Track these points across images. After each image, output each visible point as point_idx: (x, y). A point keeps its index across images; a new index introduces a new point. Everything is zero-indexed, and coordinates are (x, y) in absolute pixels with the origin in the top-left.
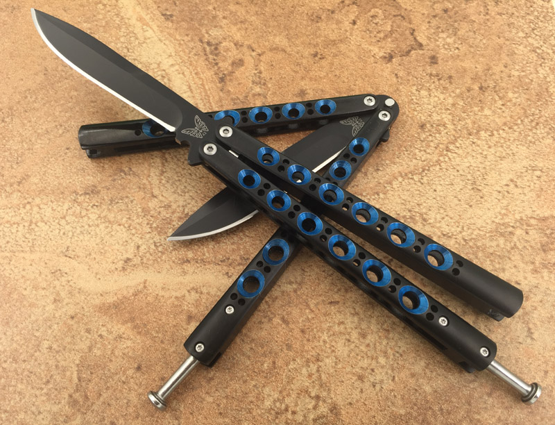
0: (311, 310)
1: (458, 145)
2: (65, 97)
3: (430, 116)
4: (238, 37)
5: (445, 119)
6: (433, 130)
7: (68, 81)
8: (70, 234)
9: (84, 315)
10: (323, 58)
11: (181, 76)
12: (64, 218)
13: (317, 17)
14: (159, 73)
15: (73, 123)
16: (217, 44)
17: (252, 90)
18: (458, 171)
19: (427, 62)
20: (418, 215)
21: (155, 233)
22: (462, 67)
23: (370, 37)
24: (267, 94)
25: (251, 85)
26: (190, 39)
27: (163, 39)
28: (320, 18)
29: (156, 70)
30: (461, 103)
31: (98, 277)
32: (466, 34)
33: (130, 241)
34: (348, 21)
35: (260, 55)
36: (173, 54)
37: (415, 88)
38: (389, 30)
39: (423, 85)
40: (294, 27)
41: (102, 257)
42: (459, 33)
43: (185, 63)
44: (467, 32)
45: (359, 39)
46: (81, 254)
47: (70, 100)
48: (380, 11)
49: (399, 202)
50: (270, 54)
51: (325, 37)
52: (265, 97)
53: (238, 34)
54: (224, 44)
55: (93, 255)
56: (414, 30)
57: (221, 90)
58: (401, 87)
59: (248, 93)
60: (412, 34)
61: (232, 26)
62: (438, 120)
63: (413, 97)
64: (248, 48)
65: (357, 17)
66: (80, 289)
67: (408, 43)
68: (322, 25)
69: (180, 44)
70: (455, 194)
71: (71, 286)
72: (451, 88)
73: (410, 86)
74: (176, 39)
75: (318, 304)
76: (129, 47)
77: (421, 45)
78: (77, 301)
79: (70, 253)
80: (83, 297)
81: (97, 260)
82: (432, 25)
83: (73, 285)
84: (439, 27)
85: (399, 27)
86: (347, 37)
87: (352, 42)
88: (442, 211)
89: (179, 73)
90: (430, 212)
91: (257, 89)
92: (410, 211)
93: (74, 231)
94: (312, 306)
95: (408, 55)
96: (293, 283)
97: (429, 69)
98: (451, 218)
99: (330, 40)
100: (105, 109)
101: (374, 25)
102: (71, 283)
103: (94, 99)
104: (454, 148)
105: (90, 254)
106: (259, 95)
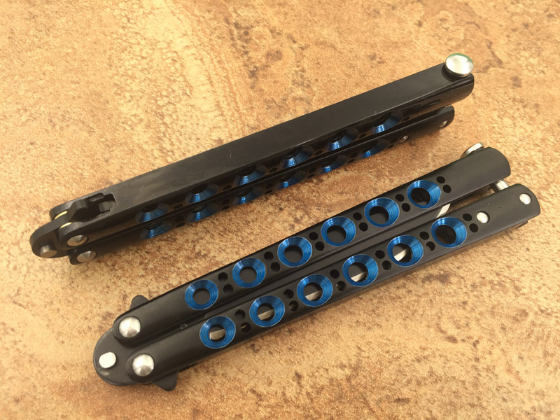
0: (370, 409)
1: (552, 193)
2: (34, 72)
3: (516, 151)
4: (275, 22)
5: (535, 157)
6: (521, 169)
7: (40, 50)
8: (25, 269)
9: (35, 398)
10: (383, 62)
11: (199, 62)
12: (18, 244)
13: (374, 11)
14: (169, 55)
15: (43, 109)
16: (247, 28)
17: (292, 91)
18: (554, 226)
19: (509, 84)
20: (508, 280)
21: (151, 277)
22: (550, 95)
23: (440, 43)
24: (311, 100)
25: (290, 85)
26: (212, 16)
27: (177, 11)
28: (378, 13)
29: (164, 51)
30: (552, 140)
31: (61, 338)
32: (552, 56)
33: (114, 287)
34: (412, 21)
35: (302, 49)
36: (189, 33)
37: (496, 113)
38: (462, 38)
39: (506, 112)
40: (346, 19)
41: (69, 308)
42: (543, 53)
43: (205, 46)
44: (552, 53)
45: (426, 44)
46: (37, 301)
47: (42, 77)
48: (451, 15)
49: (484, 261)
50: (316, 49)
51: (385, 36)
52: (309, 103)
53: (276, 19)
54: (256, 29)
55: (56, 305)
56: (491, 43)
57: (252, 88)
58: (479, 110)
59: (287, 95)
60: (489, 47)
61: (268, 8)
62: (526, 158)
63: (495, 125)
64: (288, 37)
65: (423, 17)
66: (31, 356)
67: (485, 58)
68: (381, 21)
69: (199, 21)
70: (552, 257)
71: (18, 350)
72: (539, 118)
73: (490, 110)
74: (193, 14)
75: (380, 400)
76: (130, 16)
77: (500, 62)
78: (26, 375)
79: (22, 299)
80: (35, 370)
81: (61, 313)
82: (512, 40)
83: (22, 349)
84: (520, 44)
85: (473, 36)
86: (412, 41)
87: (418, 48)
88: (538, 278)
89: (196, 59)
90: (523, 278)
91: (299, 92)
92: (498, 274)
93: (30, 264)
94: (372, 404)
95: (485, 72)
96: (345, 367)
97: (512, 93)
98: (550, 289)
99: (391, 41)
100: (91, 94)
101: (443, 30)
102: (20, 346)
103: (75, 79)
104: (547, 196)
105: (52, 303)
106: (301, 99)
